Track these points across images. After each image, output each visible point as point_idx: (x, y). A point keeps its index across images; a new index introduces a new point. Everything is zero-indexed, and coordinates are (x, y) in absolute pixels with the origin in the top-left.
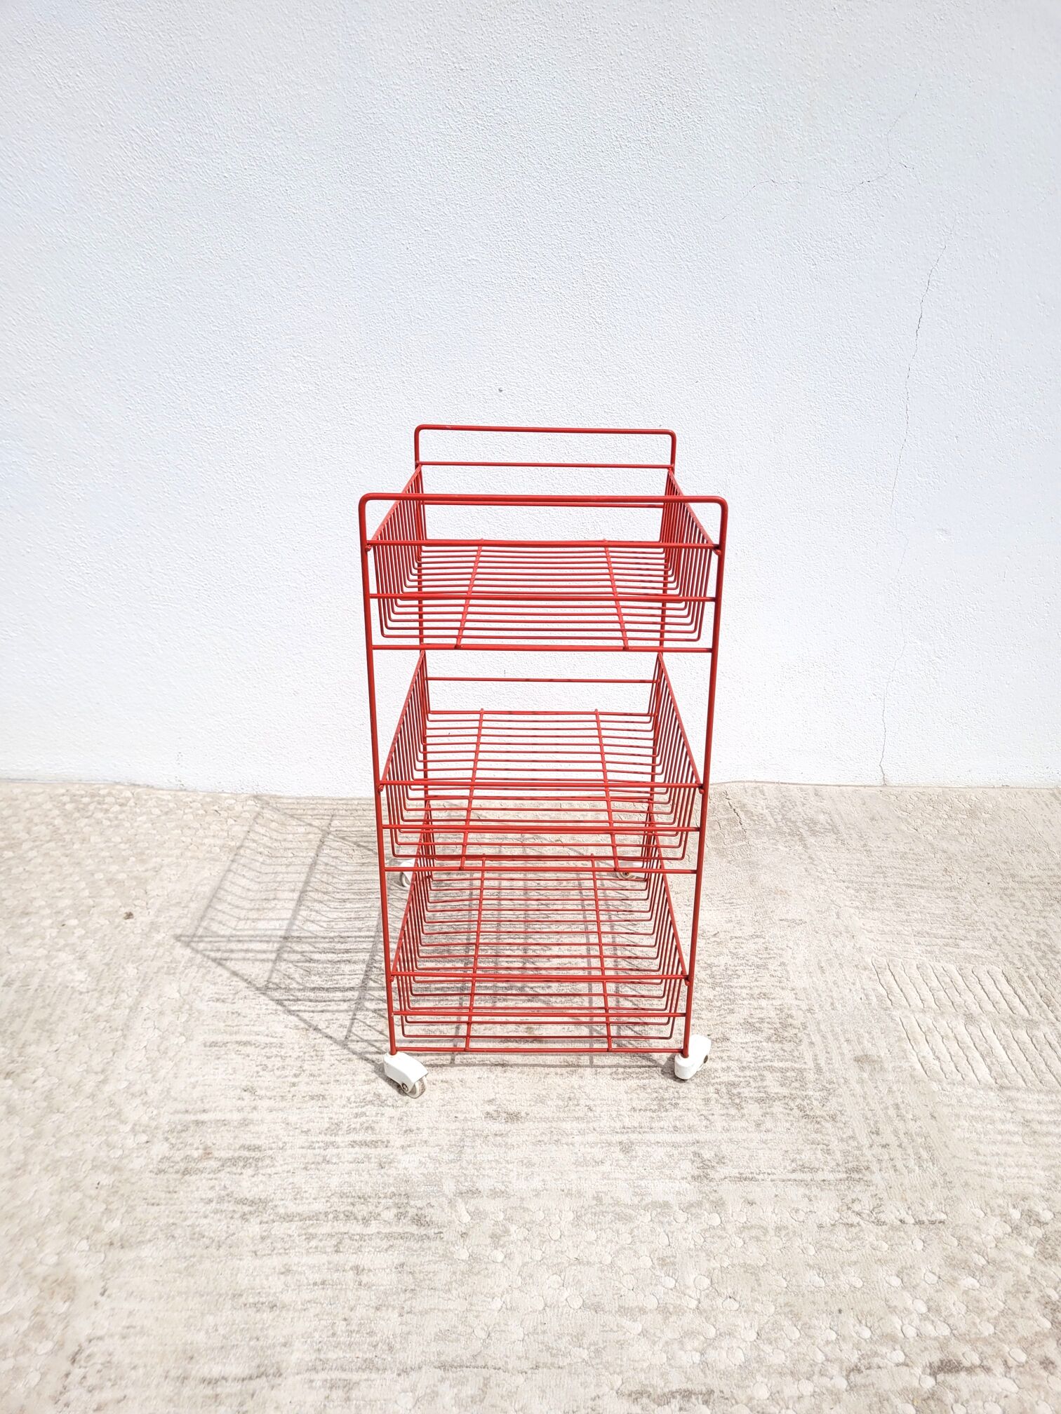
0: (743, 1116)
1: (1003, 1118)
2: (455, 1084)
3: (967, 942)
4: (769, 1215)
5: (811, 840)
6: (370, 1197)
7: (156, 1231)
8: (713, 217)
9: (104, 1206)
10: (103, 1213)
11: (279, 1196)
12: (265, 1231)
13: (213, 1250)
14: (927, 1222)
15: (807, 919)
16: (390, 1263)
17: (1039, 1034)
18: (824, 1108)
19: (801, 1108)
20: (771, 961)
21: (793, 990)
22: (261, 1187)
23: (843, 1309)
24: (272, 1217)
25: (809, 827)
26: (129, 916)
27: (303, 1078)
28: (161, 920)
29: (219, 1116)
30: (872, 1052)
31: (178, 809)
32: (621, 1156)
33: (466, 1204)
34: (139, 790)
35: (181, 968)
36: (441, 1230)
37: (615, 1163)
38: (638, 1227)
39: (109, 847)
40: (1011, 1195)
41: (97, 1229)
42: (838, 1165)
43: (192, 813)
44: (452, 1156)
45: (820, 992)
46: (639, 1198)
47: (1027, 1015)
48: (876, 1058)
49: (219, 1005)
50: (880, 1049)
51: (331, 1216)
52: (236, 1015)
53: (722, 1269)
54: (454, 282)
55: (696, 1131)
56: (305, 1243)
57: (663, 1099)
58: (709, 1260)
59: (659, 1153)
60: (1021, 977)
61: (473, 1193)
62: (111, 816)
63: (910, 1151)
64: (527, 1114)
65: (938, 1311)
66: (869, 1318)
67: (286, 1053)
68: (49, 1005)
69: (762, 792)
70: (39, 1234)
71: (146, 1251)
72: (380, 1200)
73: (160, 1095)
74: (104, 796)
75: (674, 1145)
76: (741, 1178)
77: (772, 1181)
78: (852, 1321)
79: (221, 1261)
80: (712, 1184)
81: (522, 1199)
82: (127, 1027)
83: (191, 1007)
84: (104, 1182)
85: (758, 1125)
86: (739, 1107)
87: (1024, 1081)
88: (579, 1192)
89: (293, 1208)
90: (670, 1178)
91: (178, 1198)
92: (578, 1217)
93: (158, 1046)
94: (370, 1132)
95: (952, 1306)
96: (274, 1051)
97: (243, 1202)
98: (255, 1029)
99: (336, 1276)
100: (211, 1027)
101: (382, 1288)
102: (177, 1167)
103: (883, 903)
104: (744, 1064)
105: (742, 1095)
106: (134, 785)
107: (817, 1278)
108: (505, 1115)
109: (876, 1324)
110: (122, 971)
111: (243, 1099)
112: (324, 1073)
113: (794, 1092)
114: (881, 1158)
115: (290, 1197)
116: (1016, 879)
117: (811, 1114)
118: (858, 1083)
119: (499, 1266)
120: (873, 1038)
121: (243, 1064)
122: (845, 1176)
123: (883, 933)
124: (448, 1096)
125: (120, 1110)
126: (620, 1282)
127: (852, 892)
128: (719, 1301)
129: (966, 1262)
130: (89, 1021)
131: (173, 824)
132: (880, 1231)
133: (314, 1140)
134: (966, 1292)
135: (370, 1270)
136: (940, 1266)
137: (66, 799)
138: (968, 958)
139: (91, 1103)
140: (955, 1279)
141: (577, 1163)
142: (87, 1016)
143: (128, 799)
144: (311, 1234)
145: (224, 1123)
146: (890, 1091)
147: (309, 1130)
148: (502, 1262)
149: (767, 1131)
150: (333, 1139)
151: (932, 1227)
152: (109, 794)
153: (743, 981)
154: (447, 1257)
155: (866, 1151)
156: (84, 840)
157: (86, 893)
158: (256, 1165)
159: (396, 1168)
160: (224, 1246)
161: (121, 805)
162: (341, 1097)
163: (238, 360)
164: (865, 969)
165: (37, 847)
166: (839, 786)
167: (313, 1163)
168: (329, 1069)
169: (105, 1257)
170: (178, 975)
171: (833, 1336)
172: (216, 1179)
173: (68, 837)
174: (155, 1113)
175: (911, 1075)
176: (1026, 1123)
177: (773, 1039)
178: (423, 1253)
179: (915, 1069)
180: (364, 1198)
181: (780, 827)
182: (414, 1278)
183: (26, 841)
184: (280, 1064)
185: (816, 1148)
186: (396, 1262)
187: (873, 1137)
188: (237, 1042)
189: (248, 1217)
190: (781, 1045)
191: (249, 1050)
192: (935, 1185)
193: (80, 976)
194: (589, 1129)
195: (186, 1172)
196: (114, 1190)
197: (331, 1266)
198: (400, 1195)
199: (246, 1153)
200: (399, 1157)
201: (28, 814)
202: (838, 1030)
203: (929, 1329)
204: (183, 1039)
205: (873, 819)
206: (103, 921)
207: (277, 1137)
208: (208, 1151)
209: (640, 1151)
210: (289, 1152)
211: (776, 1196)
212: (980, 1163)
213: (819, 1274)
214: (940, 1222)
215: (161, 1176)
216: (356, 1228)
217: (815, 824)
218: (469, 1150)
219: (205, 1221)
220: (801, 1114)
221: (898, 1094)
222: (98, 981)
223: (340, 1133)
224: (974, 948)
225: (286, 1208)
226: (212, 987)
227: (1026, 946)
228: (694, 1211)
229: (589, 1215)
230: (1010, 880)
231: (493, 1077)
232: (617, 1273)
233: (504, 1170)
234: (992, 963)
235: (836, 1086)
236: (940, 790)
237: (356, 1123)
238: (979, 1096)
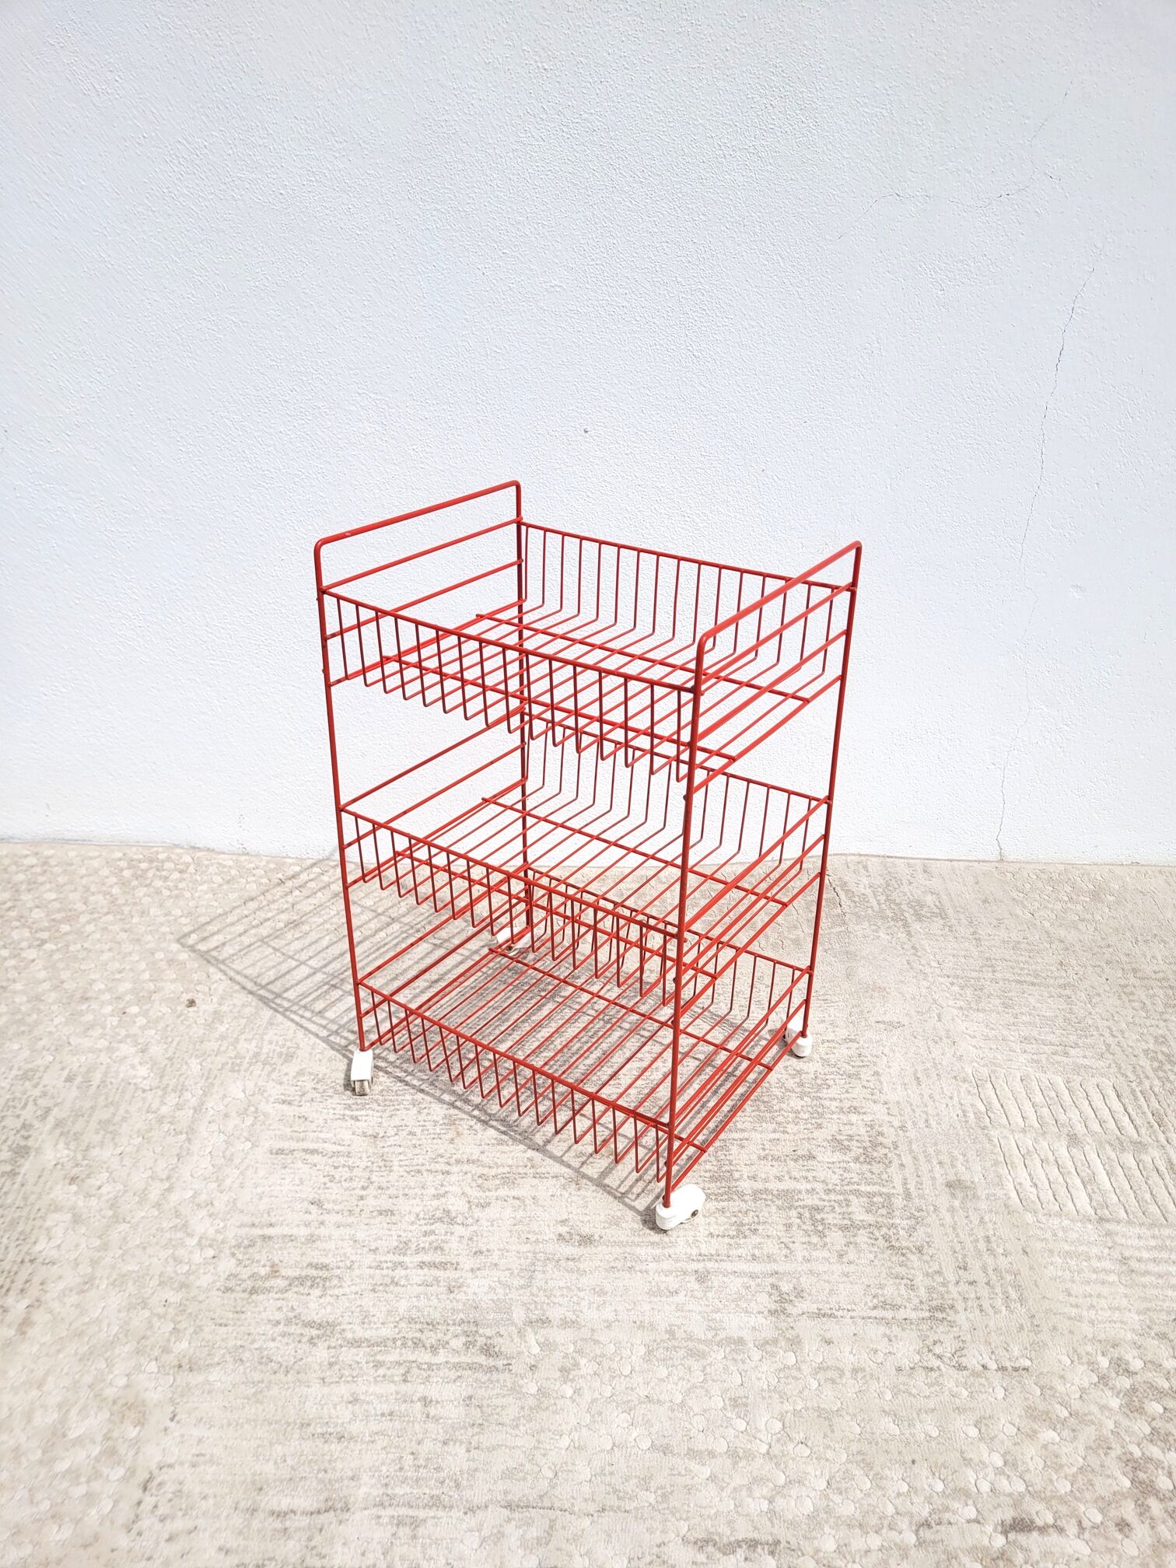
0: (825, 1244)
1: (1099, 1254)
2: (527, 1202)
3: (1078, 1050)
4: (847, 1356)
5: (916, 926)
6: (438, 1324)
7: (224, 1354)
8: (828, 237)
9: (172, 1326)
10: (171, 1333)
11: (347, 1319)
12: (332, 1357)
13: (280, 1376)
14: (1010, 1369)
15: (905, 1021)
16: (458, 1395)
17: (1147, 1159)
18: (911, 1239)
19: (886, 1238)
20: (864, 1070)
21: (886, 1103)
22: (329, 1308)
23: (917, 1459)
24: (339, 1342)
25: (915, 911)
26: (192, 1003)
27: (372, 1191)
28: (224, 1008)
29: (286, 1231)
30: (966, 1177)
31: (241, 877)
32: (696, 1286)
33: (536, 1334)
34: (200, 854)
35: (245, 1065)
36: (509, 1362)
37: (689, 1294)
38: (710, 1365)
39: (169, 921)
40: (1100, 1341)
41: (166, 1350)
42: (921, 1302)
43: (255, 882)
44: (522, 1282)
45: (914, 1107)
46: (713, 1333)
47: (1136, 1136)
48: (969, 1184)
49: (285, 1107)
50: (974, 1173)
51: (399, 1343)
52: (302, 1120)
53: (796, 1413)
54: (535, 310)
55: (775, 1261)
56: (372, 1371)
57: (742, 1225)
58: (782, 1403)
59: (736, 1284)
60: (1133, 1092)
61: (544, 1323)
62: (171, 884)
63: (998, 1290)
64: (601, 1237)
65: (1015, 1465)
66: (943, 1470)
67: (354, 1163)
68: (112, 1103)
69: (865, 868)
70: (108, 1354)
71: (215, 1375)
72: (449, 1328)
73: (226, 1206)
74: (163, 861)
75: (752, 1276)
76: (820, 1315)
77: (852, 1318)
78: (925, 1473)
79: (289, 1388)
80: (789, 1320)
81: (593, 1330)
82: (191, 1130)
83: (257, 1109)
84: (172, 1300)
85: (840, 1256)
86: (822, 1235)
87: (1126, 1211)
88: (652, 1324)
89: (361, 1333)
90: (747, 1312)
91: (245, 1319)
92: (650, 1352)
93: (224, 1152)
94: (439, 1252)
95: (1029, 1461)
96: (342, 1160)
97: (310, 1324)
98: (322, 1136)
99: (403, 1407)
100: (276, 1132)
101: (450, 1421)
102: (244, 1286)
103: (990, 1003)
104: (830, 1187)
105: (826, 1222)
106: (194, 848)
107: (892, 1424)
108: (578, 1238)
109: (950, 1478)
110: (185, 1067)
111: (310, 1213)
112: (393, 1186)
113: (880, 1219)
114: (967, 1296)
115: (358, 1321)
116: (1138, 975)
117: (897, 1245)
118: (948, 1211)
119: (568, 1402)
120: (967, 1161)
121: (310, 1174)
122: (928, 1314)
123: (987, 1038)
124: (520, 1214)
125: (186, 1222)
126: (690, 1423)
127: (956, 988)
128: (791, 1446)
129: (1047, 1413)
130: (153, 1122)
132: (960, 1376)
133: (383, 1259)
134: (1045, 1447)
135: (437, 1402)
136: (1020, 1417)
137: (123, 864)
138: (1077, 1069)
139: (156, 1213)
140: (1035, 1432)
141: (650, 1293)
142: (151, 1116)
143: (188, 865)
144: (379, 1362)
145: (292, 1238)
146: (982, 1221)
147: (377, 1249)
148: (571, 1398)
149: (850, 1263)
150: (401, 1258)
151: (1014, 1374)
152: (169, 859)
153: (833, 1092)
154: (515, 1390)
155: (951, 1287)
156: (143, 913)
157: (147, 976)
158: (323, 1285)
159: (465, 1293)
160: (292, 1373)
161: (181, 872)
162: (410, 1213)
163: (298, 398)
164: (965, 1081)
165: (94, 920)
166: (951, 861)
167: (381, 1285)
168: (398, 1181)
169: (174, 1380)
170: (242, 1073)
171: (905, 1488)
172: (283, 1299)
173: (126, 909)
174: (222, 1225)
175: (1005, 1205)
176: (1124, 1260)
177: (862, 1159)
178: (491, 1386)
179: (1009, 1198)
180: (432, 1325)
181: (882, 911)
182: (482, 1412)
183: (83, 912)
184: (347, 1175)
185: (900, 1283)
186: (464, 1394)
187: (961, 1272)
188: (304, 1150)
189: (316, 1341)
190: (869, 1166)
191: (316, 1158)
192: (1021, 1327)
193: (143, 1071)
194: (665, 1255)
195: (253, 1291)
196: (182, 1309)
197: (399, 1396)
198: (469, 1322)
199: (313, 1272)
200: (469, 1281)
201: (84, 881)
202: (931, 1150)
203: (1004, 1484)
204: (249, 1145)
205: (985, 901)
206: (165, 1010)
207: (345, 1255)
208: (275, 1269)
209: (716, 1281)
210: (357, 1272)
211: (855, 1335)
212: (1071, 1305)
213: (894, 1421)
214: (1024, 1369)
215: (228, 1295)
216: (425, 1357)
217: (922, 906)
218: (540, 1275)
219: (272, 1345)
220: (887, 1244)
221: (990, 1225)
222: (161, 1077)
223: (409, 1252)
224: (1085, 1057)
225: (354, 1332)
226: (278, 1087)
227: (1142, 1055)
228: (769, 1348)
229: (661, 1350)
230: (1131, 975)
231: (566, 1195)
232: (687, 1413)
233: (575, 1298)
234: (1103, 1075)
235: (925, 1214)
236: (1062, 867)
237: (424, 1242)
238: (1076, 1229)
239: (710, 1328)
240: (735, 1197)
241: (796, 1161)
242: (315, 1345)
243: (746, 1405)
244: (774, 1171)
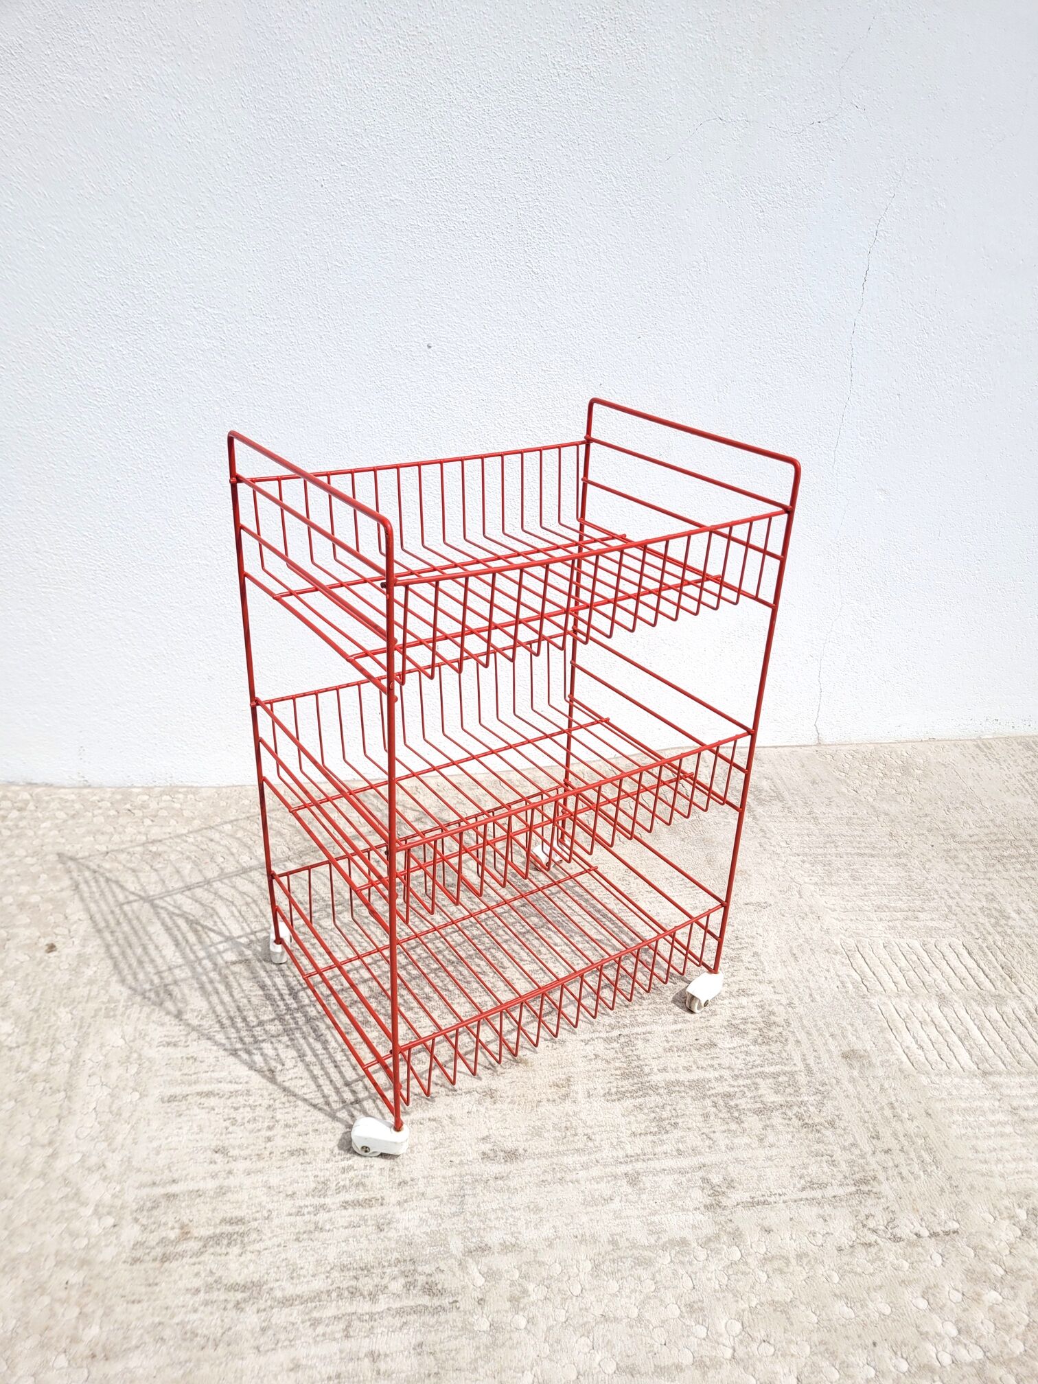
0: (744, 1130)
1: (991, 1107)
2: (445, 1122)
3: (925, 914)
4: (788, 1242)
5: (759, 810)
6: (373, 1267)
7: (142, 1335)
8: (657, 158)
9: (77, 1310)
10: (77, 1318)
11: (273, 1276)
12: (264, 1321)
13: (210, 1351)
14: (941, 1233)
15: (771, 900)
16: (406, 1344)
17: (1008, 1010)
18: (822, 1114)
19: (799, 1117)
20: (744, 951)
21: (770, 982)
22: (252, 1267)
23: (877, 1341)
24: (269, 1303)
25: (755, 796)
26: (51, 948)
27: (279, 1130)
28: (89, 950)
29: (192, 1186)
30: (858, 1046)
31: (86, 810)
32: (629, 1190)
33: (477, 1263)
34: (38, 790)
35: (121, 1009)
36: (455, 1299)
37: (624, 1199)
38: (659, 1271)
39: (13, 863)
40: (1014, 1194)
41: (74, 1340)
42: (845, 1177)
43: (102, 814)
44: (454, 1209)
45: (797, 983)
46: (655, 1237)
47: (994, 990)
48: (862, 1053)
49: (170, 1050)
50: (864, 1043)
51: (334, 1295)
52: (191, 1061)
53: (752, 1310)
55: (700, 1153)
56: (310, 1331)
57: (662, 1120)
58: (737, 1301)
59: (667, 1182)
60: (981, 948)
61: (483, 1250)
62: (10, 823)
63: (913, 1155)
64: (526, 1151)
65: (968, 1332)
66: (904, 1349)
67: (255, 1101)
70: (8, 1353)
71: (135, 1361)
72: (385, 1270)
73: (121, 1166)
75: (681, 1172)
76: (754, 1203)
77: (784, 1202)
78: (888, 1354)
79: (221, 1363)
80: (727, 1213)
81: (535, 1251)
82: (70, 1087)
83: (140, 1055)
84: (72, 1281)
85: (761, 1140)
86: (739, 1121)
87: (1003, 1063)
88: (593, 1236)
89: (291, 1290)
90: (683, 1210)
91: (160, 1291)
92: (596, 1267)
93: (110, 1107)
94: (361, 1189)
95: (980, 1325)
96: (241, 1100)
97: (234, 1288)
98: (216, 1075)
99: (350, 1366)
100: (165, 1078)
101: (403, 1375)
102: (153, 1254)
103: (840, 876)
104: (736, 1072)
105: (740, 1107)
106: (30, 784)
107: (845, 1307)
108: (502, 1154)
109: (912, 1355)
110: (53, 1018)
111: (215, 1163)
113: (789, 1099)
114: (885, 1165)
115: (286, 1276)
116: (957, 839)
117: (810, 1122)
118: (850, 1082)
119: (524, 1334)
120: (856, 1031)
121: (209, 1120)
122: (854, 1189)
123: (846, 911)
124: (439, 1136)
125: (78, 1189)
126: (651, 1338)
127: (807, 865)
128: (754, 1346)
129: (985, 1274)
130: (25, 1082)
131: (83, 830)
132: (898, 1248)
133: (302, 1204)
134: (991, 1308)
135: (386, 1355)
136: (962, 1281)
138: (929, 931)
139: (42, 1184)
140: (979, 1295)
141: (585, 1203)
142: (21, 1076)
143: (26, 802)
144: (315, 1319)
145: (199, 1193)
146: (882, 1089)
147: (294, 1193)
148: (525, 1328)
149: (771, 1146)
150: (322, 1201)
151: (947, 1238)
152: (5, 797)
154: (467, 1329)
155: (870, 1158)
158: (242, 1241)
159: (395, 1229)
160: (221, 1345)
161: (20, 810)
162: (323, 1149)
163: (130, 312)
164: (836, 953)
166: (776, 747)
167: (305, 1232)
168: (305, 1116)
169: (89, 1372)
170: (119, 1017)
171: (872, 1373)
172: (199, 1263)
174: (118, 1188)
175: (900, 1070)
176: (1014, 1111)
178: (441, 1328)
179: (902, 1062)
180: (366, 1269)
182: (436, 1359)
184: (249, 1116)
185: (821, 1161)
186: (413, 1342)
187: (874, 1141)
188: (198, 1094)
189: (243, 1305)
190: (768, 1047)
191: (212, 1101)
192: (942, 1190)
193: (6, 1027)
194: (592, 1161)
195: (165, 1258)
196: (86, 1289)
197: (343, 1355)
198: (405, 1261)
199: (228, 1229)
200: (398, 1215)
202: (821, 1024)
203: (963, 1354)
204: (137, 1095)
205: (814, 782)
206: (22, 957)
207: (260, 1204)
208: (186, 1230)
209: (647, 1181)
210: (276, 1222)
211: (791, 1219)
212: (980, 1161)
213: (847, 1304)
214: (954, 1232)
215: (137, 1266)
216: (365, 1307)
217: (760, 791)
218: (470, 1200)
219: (195, 1316)
220: (801, 1123)
221: (890, 1091)
222: (28, 1031)
223: (329, 1193)
224: (932, 919)
225: (283, 1290)
226: (160, 1029)
227: (979, 913)
228: (712, 1245)
229: (608, 1263)
230: (950, 841)
231: (483, 1110)
232: (646, 1327)
233: (511, 1220)
234: (952, 935)
235: (828, 1087)
236: (872, 747)
237: (344, 1179)
238: (966, 1085)
239: (651, 1233)
240: (650, 1092)
241: (699, 1050)
242: (242, 1310)
243: (702, 1309)
244: (683, 1062)
